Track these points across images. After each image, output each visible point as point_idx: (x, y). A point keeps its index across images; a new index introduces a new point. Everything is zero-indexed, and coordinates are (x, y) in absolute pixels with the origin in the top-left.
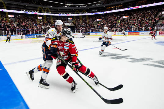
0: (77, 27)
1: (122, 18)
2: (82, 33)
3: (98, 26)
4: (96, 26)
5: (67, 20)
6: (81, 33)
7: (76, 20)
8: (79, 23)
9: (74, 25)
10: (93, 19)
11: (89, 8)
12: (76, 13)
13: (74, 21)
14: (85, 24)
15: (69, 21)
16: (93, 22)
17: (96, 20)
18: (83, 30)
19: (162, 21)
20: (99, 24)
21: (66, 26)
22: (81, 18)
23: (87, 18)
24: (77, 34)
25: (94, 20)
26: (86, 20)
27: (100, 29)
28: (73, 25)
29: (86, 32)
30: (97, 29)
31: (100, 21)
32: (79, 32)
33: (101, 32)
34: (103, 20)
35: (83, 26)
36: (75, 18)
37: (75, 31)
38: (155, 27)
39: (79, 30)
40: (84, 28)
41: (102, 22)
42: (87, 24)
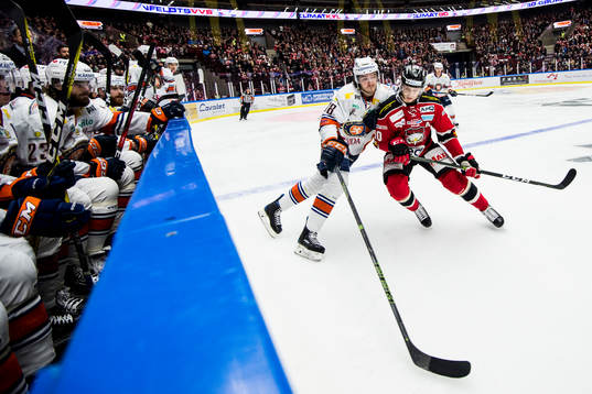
0: (478, 57)
2: (498, 79)
3: (557, 49)
4: (550, 49)
5: (444, 31)
6: (496, 75)
7: (476, 32)
8: (485, 40)
9: (468, 47)
10: (540, 23)
12: (472, 4)
13: (468, 34)
14: (509, 43)
15: (448, 35)
16: (539, 35)
17: (550, 27)
18: (502, 65)
20: (562, 39)
21: (439, 55)
22: (493, 22)
23: (517, 20)
24: (481, 83)
25: (544, 26)
26: (511, 28)
27: (567, 58)
28: (463, 48)
29: (514, 72)
30: (557, 58)
31: (565, 29)
32: (488, 74)
33: (572, 69)
34: (578, 26)
35: (502, 51)
36: (470, 24)
37: (474, 69)
39: (489, 64)
40: (506, 57)
41: (576, 33)
42: (516, 42)
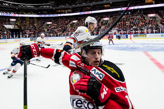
0: (22, 31)
1: (72, 22)
2: (29, 39)
3: (48, 30)
4: (46, 30)
5: (9, 21)
6: (28, 37)
7: (21, 22)
8: (25, 25)
9: (18, 27)
10: (43, 22)
11: (38, 9)
12: (20, 13)
13: (18, 23)
14: (33, 27)
15: (11, 22)
16: (42, 25)
17: (46, 23)
18: (31, 34)
19: (103, 26)
20: (49, 27)
21: (7, 29)
22: (28, 20)
23: (36, 20)
24: (23, 40)
25: (44, 23)
26: (33, 23)
27: (51, 33)
28: (17, 27)
29: (35, 37)
30: (48, 33)
31: (50, 24)
32: (26, 37)
33: (52, 37)
34: (54, 24)
35: (30, 30)
36: (19, 19)
37: (21, 35)
38: (99, 32)
39: (26, 34)
40: (32, 32)
41: (53, 26)
42: (35, 27)
